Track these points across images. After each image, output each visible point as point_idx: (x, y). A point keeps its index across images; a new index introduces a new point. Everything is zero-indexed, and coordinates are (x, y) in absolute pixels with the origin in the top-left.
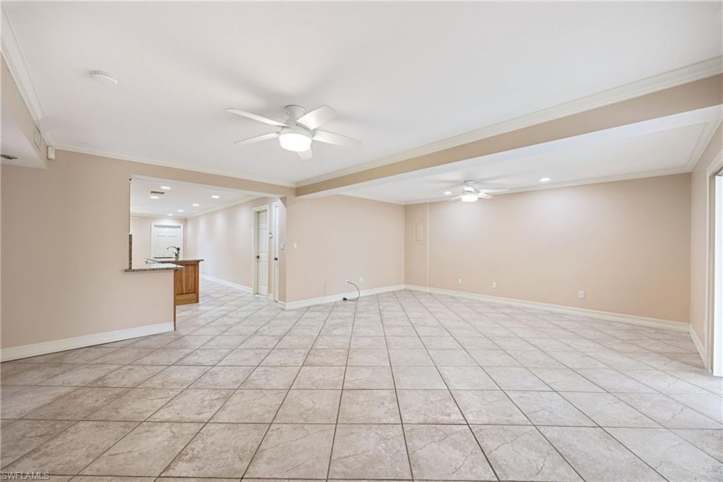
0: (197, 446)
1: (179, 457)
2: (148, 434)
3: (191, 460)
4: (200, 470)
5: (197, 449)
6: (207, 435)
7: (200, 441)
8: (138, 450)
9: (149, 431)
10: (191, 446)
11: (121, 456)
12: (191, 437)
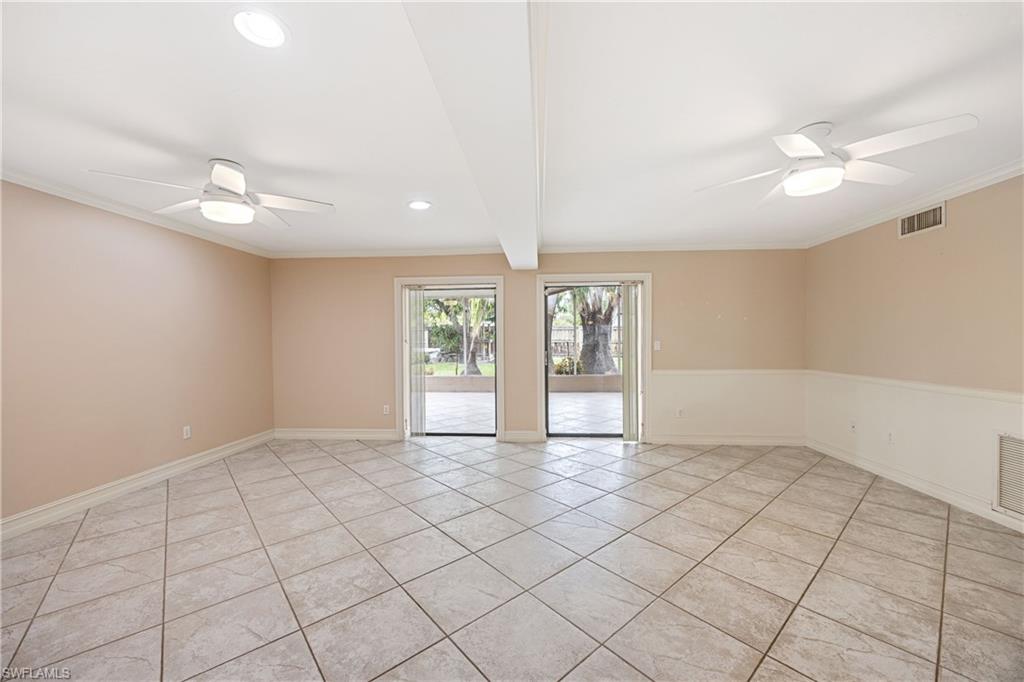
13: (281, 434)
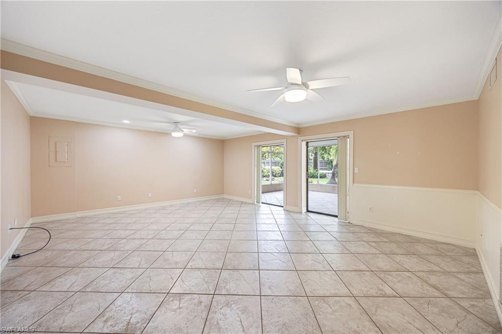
0: (373, 292)
1: (385, 296)
2: (391, 324)
3: (382, 290)
4: (382, 285)
5: (375, 291)
6: (363, 291)
7: (369, 293)
8: (404, 319)
9: (389, 326)
10: (375, 295)
11: (416, 325)
12: (371, 298)
13: (225, 196)
